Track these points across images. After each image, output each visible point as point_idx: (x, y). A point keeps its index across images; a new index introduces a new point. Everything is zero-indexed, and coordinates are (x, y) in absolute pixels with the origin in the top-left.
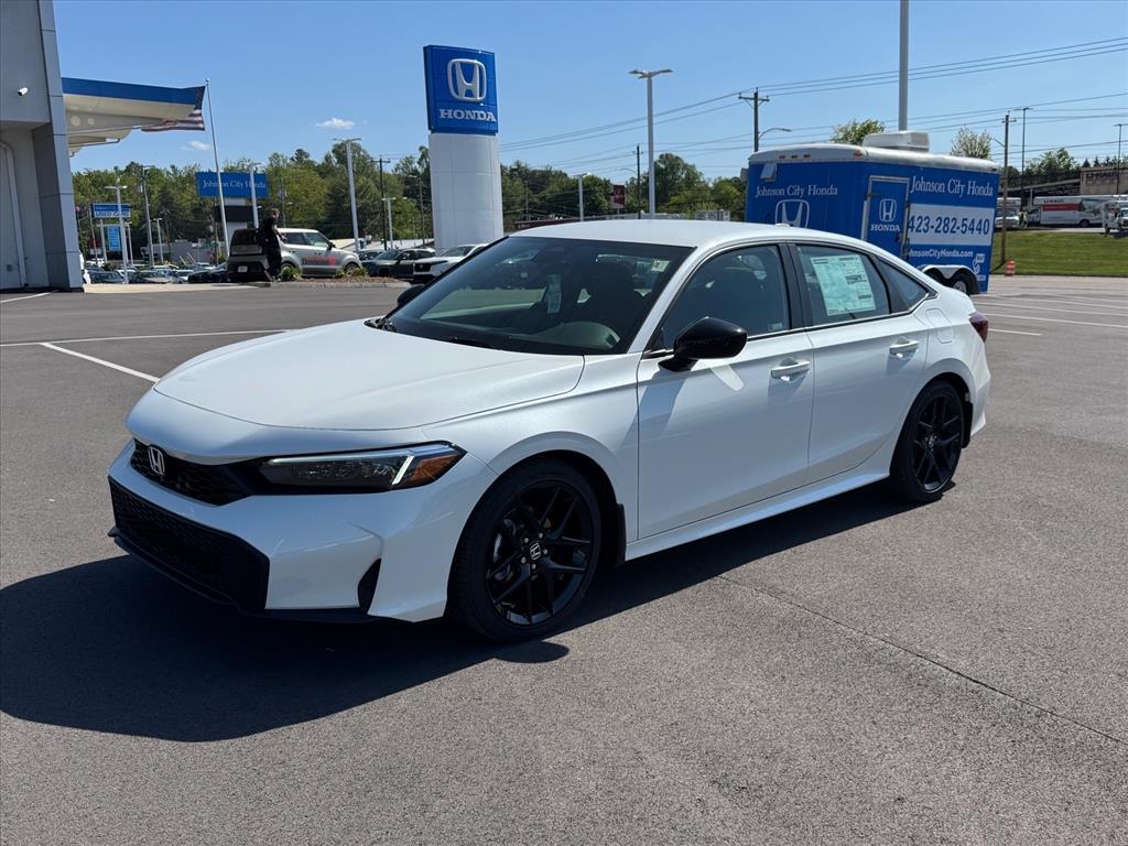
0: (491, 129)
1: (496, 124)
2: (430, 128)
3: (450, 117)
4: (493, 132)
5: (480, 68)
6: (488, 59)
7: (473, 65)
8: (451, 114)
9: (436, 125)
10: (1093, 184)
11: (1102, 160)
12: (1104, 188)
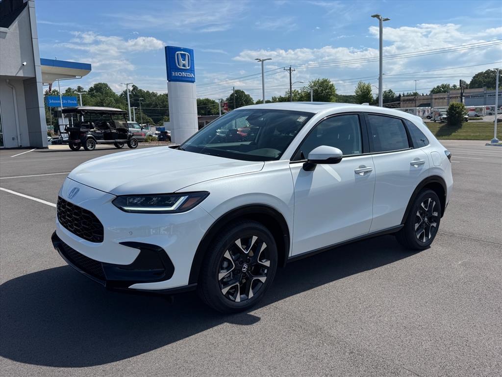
0: (192, 81)
1: (194, 78)
2: (168, 80)
3: (177, 75)
4: (193, 82)
5: (188, 55)
6: (190, 52)
7: (185, 55)
8: (177, 74)
9: (170, 78)
10: (405, 103)
11: (406, 94)
12: (410, 105)
